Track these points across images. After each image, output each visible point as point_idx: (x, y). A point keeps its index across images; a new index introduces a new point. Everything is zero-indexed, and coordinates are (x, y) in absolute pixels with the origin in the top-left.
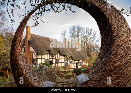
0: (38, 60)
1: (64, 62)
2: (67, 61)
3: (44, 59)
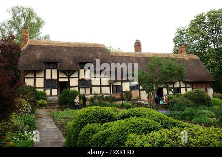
0: (26, 79)
1: (110, 86)
2: (122, 84)
3: (43, 79)
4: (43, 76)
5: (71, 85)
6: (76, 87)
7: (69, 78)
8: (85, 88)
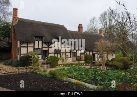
0: (21, 48)
1: (70, 53)
2: (76, 51)
3: (33, 48)
4: (33, 46)
5: (49, 52)
6: (53, 53)
7: (48, 47)
8: (57, 54)
